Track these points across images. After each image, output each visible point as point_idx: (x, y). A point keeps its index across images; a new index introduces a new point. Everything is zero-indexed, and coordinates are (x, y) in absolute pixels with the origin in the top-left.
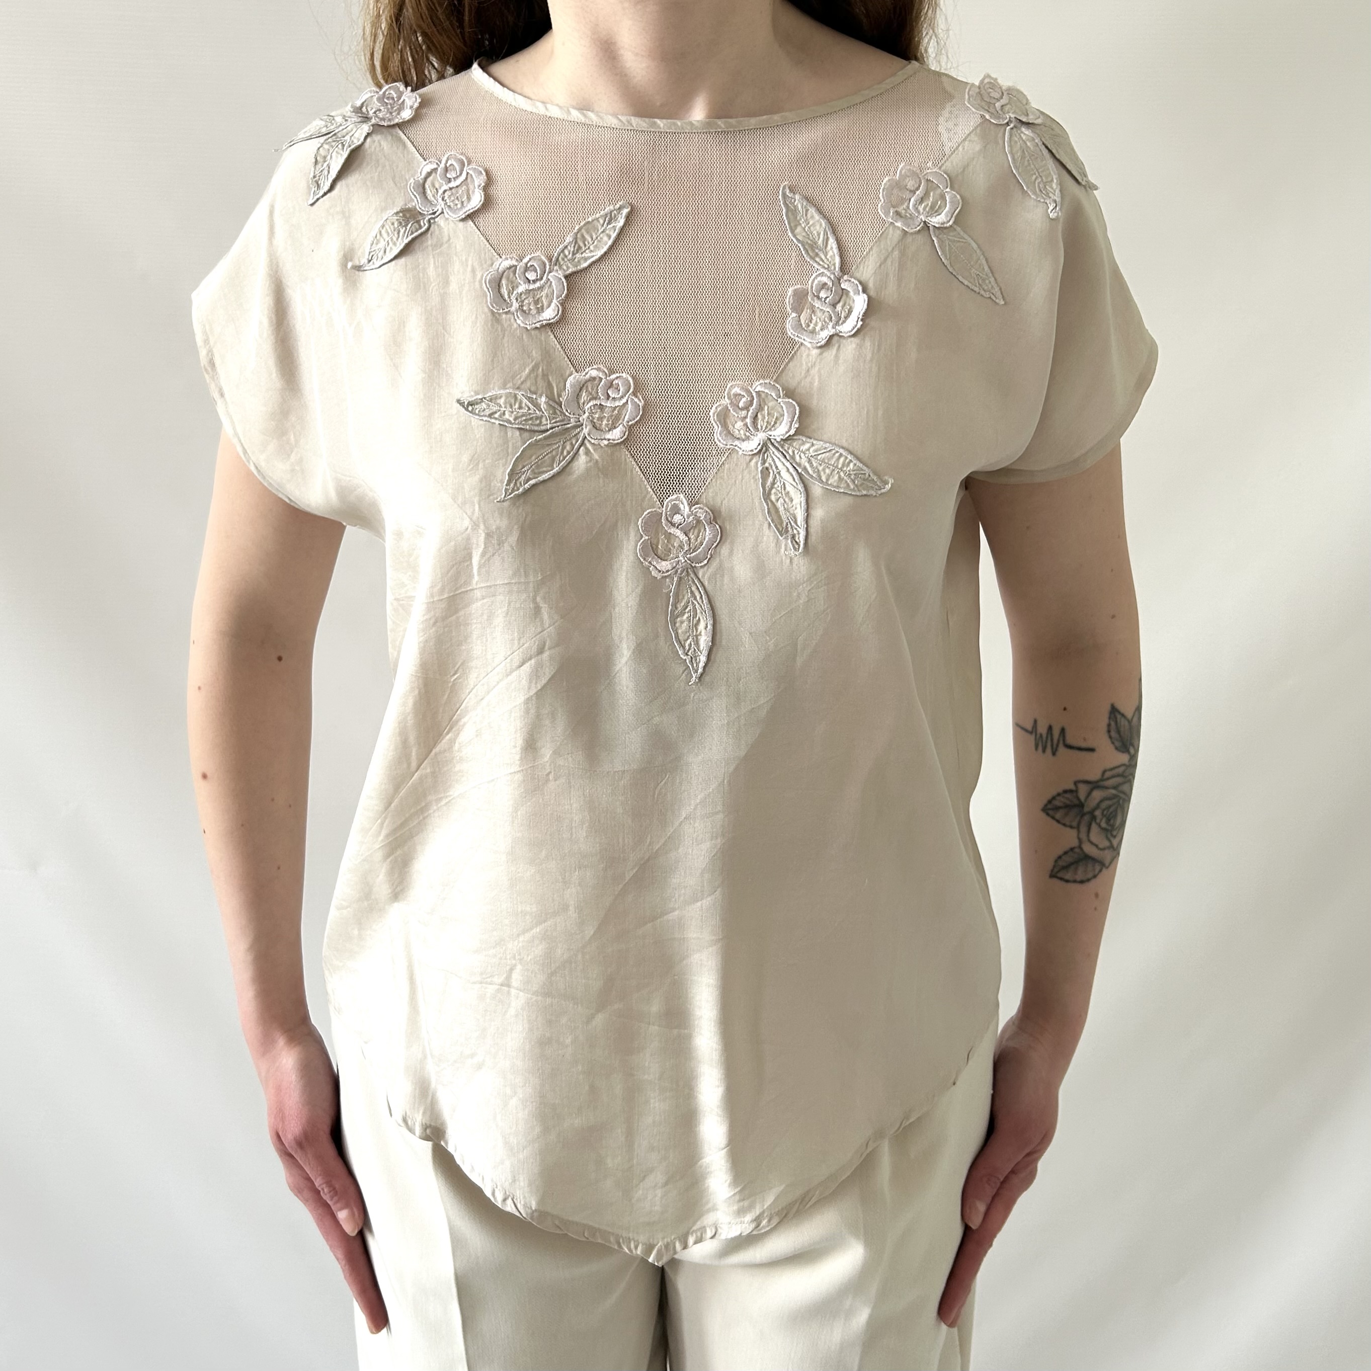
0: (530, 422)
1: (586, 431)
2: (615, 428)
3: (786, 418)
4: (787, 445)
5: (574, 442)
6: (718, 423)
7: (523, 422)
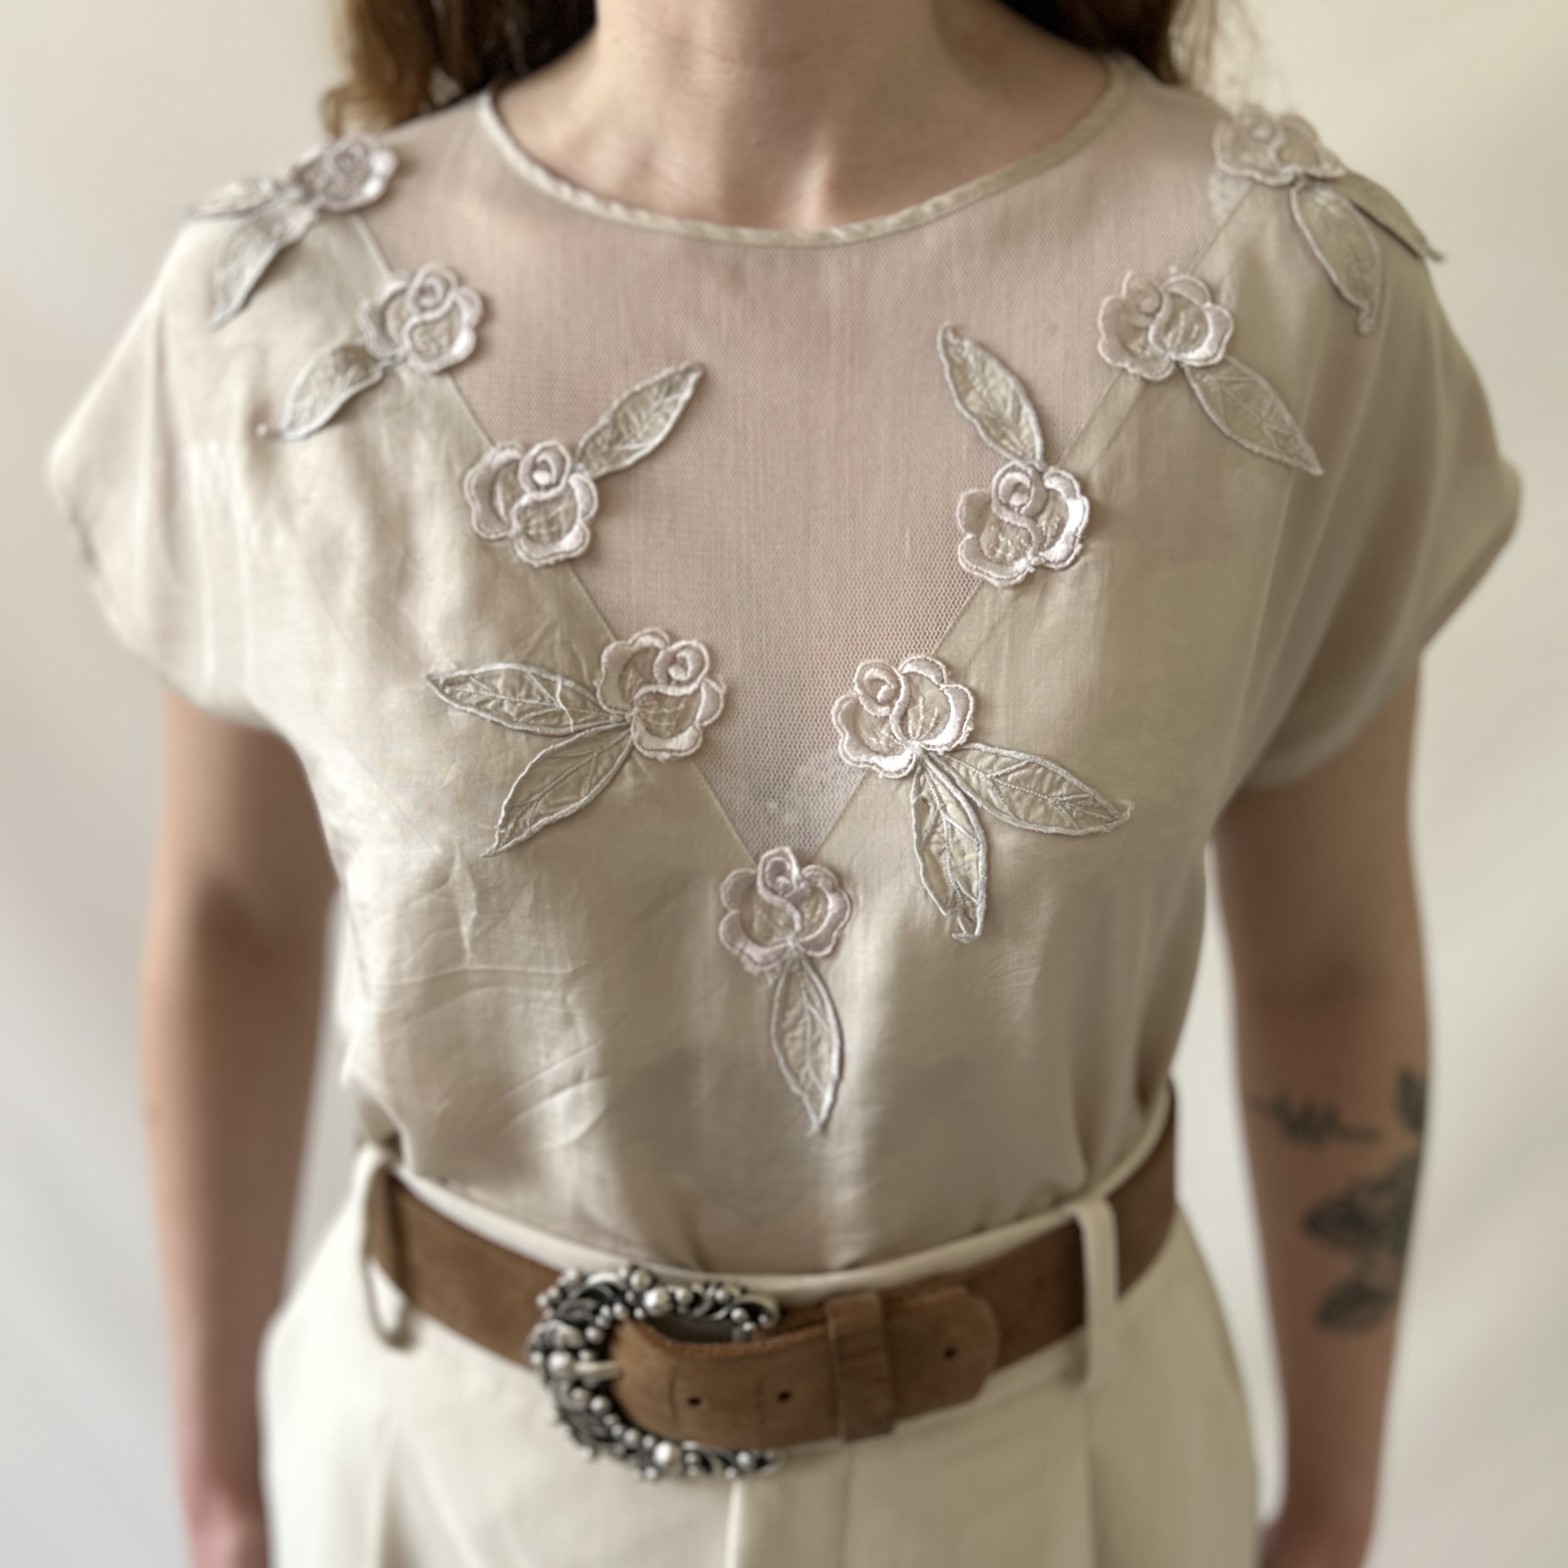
0: (543, 721)
1: (634, 736)
2: (682, 731)
3: (954, 717)
4: (955, 760)
5: (615, 754)
6: (844, 727)
7: (532, 722)
